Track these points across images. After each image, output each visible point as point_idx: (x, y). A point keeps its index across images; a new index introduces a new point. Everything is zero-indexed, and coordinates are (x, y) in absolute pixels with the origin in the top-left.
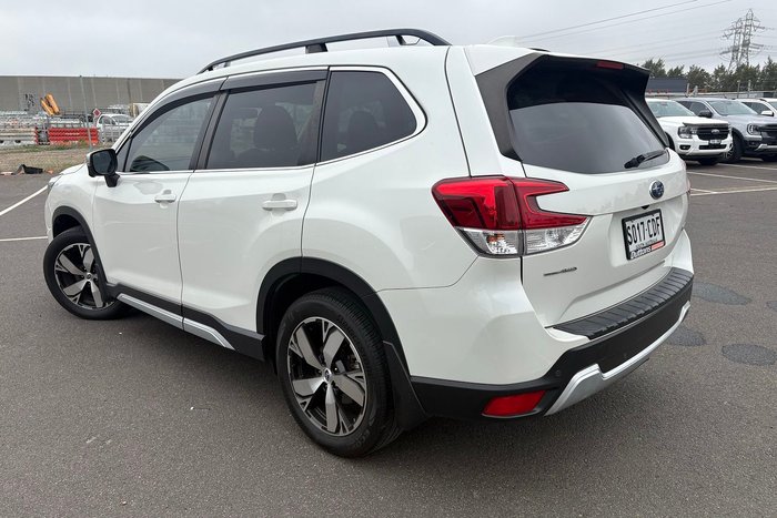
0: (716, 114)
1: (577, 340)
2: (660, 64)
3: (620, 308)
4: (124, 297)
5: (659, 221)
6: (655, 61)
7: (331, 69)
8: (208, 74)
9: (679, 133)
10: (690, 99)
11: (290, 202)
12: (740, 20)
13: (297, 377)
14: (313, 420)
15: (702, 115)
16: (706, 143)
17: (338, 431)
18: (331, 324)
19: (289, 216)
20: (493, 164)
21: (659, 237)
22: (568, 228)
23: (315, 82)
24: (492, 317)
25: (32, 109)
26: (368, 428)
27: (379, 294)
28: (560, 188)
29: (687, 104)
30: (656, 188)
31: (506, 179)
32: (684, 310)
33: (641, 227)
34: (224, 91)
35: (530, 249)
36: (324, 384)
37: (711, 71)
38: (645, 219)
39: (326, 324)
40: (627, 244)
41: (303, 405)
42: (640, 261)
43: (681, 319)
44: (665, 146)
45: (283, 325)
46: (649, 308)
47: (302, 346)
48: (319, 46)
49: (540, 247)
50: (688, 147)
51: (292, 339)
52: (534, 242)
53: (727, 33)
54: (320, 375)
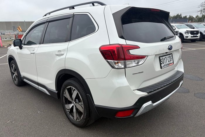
0: (195, 28)
1: (144, 94)
2: (181, 15)
3: (159, 84)
4: (25, 80)
5: (172, 57)
6: (179, 14)
7: (74, 14)
8: (45, 17)
9: (185, 33)
10: (188, 24)
11: (62, 53)
12: (203, 3)
13: (66, 104)
14: (71, 116)
15: (192, 28)
16: (193, 36)
17: (77, 120)
18: (74, 88)
19: (62, 57)
20: (116, 40)
21: (172, 62)
22: (141, 60)
23: (70, 18)
24: (117, 87)
25: (15, 30)
26: (84, 119)
27: (86, 80)
28: (137, 47)
29: (187, 25)
30: (170, 47)
31: (120, 45)
32: (181, 83)
33: (165, 59)
34: (48, 22)
35: (128, 66)
36: (73, 106)
37: (195, 17)
38: (167, 57)
39: (73, 88)
40: (161, 64)
41: (68, 112)
42: (165, 69)
43: (180, 86)
44: (175, 35)
45: (62, 89)
46: (168, 83)
47: (67, 95)
48: (73, 8)
49: (131, 65)
50: (188, 37)
51: (64, 93)
52: (129, 64)
53: (199, 6)
54: (72, 103)
